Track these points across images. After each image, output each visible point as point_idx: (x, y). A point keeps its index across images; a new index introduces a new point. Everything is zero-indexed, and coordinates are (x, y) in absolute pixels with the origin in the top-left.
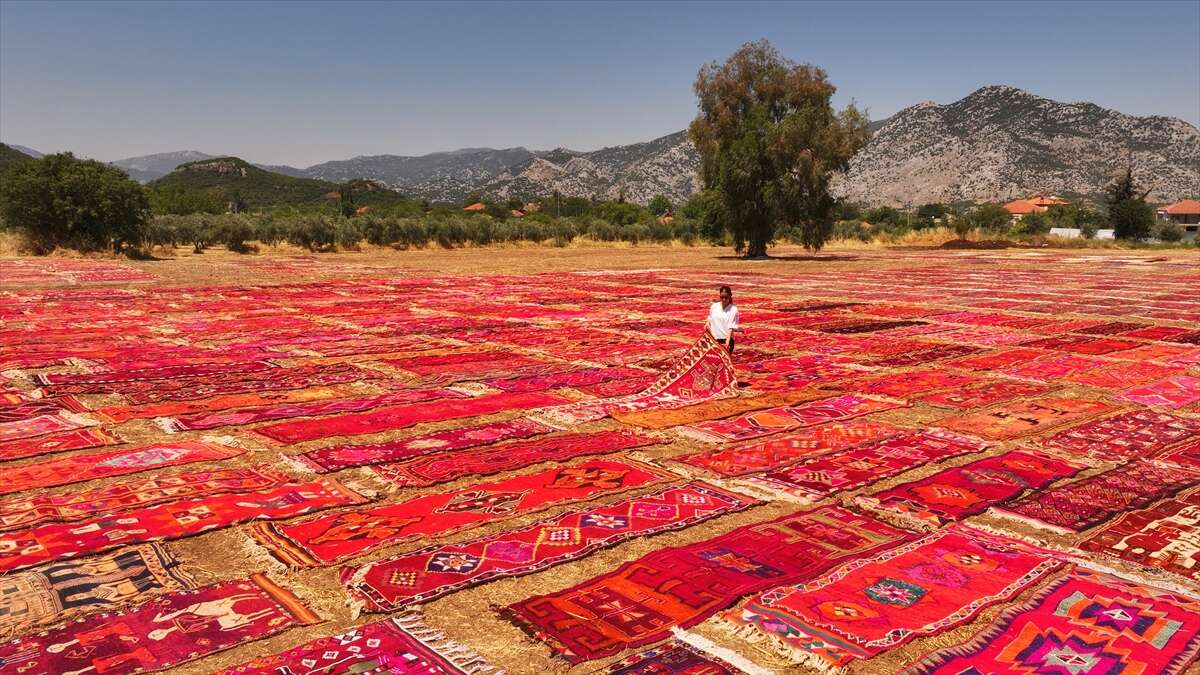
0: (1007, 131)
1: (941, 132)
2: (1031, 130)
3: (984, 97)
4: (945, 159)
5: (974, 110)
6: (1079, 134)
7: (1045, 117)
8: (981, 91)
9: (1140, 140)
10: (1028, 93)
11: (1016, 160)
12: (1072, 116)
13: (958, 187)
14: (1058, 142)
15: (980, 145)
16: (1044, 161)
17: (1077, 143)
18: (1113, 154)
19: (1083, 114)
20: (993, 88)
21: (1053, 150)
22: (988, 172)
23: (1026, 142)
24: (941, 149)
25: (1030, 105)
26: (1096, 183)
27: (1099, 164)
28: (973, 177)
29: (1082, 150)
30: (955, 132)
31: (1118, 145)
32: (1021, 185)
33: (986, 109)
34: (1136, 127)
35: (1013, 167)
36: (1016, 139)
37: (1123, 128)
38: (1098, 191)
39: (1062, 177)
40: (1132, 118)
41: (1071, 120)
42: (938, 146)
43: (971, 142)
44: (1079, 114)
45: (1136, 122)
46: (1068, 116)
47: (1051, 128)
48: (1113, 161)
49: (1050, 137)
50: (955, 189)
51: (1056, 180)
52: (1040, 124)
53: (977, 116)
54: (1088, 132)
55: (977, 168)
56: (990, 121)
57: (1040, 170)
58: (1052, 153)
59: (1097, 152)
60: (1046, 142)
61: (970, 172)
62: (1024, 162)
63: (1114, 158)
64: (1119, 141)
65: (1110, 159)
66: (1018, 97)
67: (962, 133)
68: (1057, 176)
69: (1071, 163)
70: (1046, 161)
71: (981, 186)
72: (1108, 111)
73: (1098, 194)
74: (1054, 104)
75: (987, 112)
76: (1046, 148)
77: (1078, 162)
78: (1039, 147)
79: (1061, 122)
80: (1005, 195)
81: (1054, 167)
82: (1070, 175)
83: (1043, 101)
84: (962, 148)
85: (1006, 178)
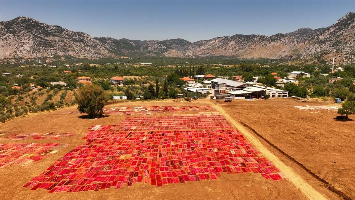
0: (31, 33)
1: (5, 31)
2: (40, 33)
3: (20, 20)
4: (8, 42)
5: (17, 24)
6: (57, 36)
7: (44, 29)
8: (18, 18)
9: (76, 39)
10: (37, 21)
11: (37, 44)
12: (53, 30)
13: (16, 52)
14: (50, 38)
15: (22, 37)
16: (46, 44)
17: (57, 39)
18: (68, 43)
19: (57, 29)
20: (23, 18)
21: (48, 41)
22: (26, 47)
23: (39, 37)
24: (6, 38)
25: (38, 25)
26: (65, 52)
27: (64, 46)
28: (21, 49)
29: (58, 41)
30: (11, 32)
31: (69, 40)
32: (39, 52)
33: (22, 25)
34: (74, 35)
35: (36, 46)
36: (35, 36)
37: (70, 34)
38: (66, 55)
39: (53, 50)
40: (72, 32)
41: (53, 31)
42: (4, 37)
43: (18, 36)
44: (56, 29)
45: (74, 33)
46: (52, 30)
47: (47, 34)
48: (69, 45)
49: (47, 36)
50: (15, 53)
51: (52, 51)
52: (43, 32)
53: (18, 27)
54: (59, 35)
55: (22, 46)
56: (24, 29)
57: (45, 47)
58: (49, 42)
59: (63, 42)
60: (46, 38)
61: (20, 47)
62: (39, 44)
63: (69, 44)
64: (69, 39)
65: (68, 44)
66: (33, 22)
67: (14, 33)
68: (52, 49)
69: (55, 45)
70: (47, 45)
71: (25, 52)
72: (65, 29)
73: (66, 56)
74: (46, 25)
75: (22, 26)
76: (46, 40)
77: (58, 45)
78: (44, 39)
79: (50, 31)
80: (35, 55)
81: (50, 46)
82: (56, 49)
83: (42, 24)
84: (15, 38)
85: (34, 50)
